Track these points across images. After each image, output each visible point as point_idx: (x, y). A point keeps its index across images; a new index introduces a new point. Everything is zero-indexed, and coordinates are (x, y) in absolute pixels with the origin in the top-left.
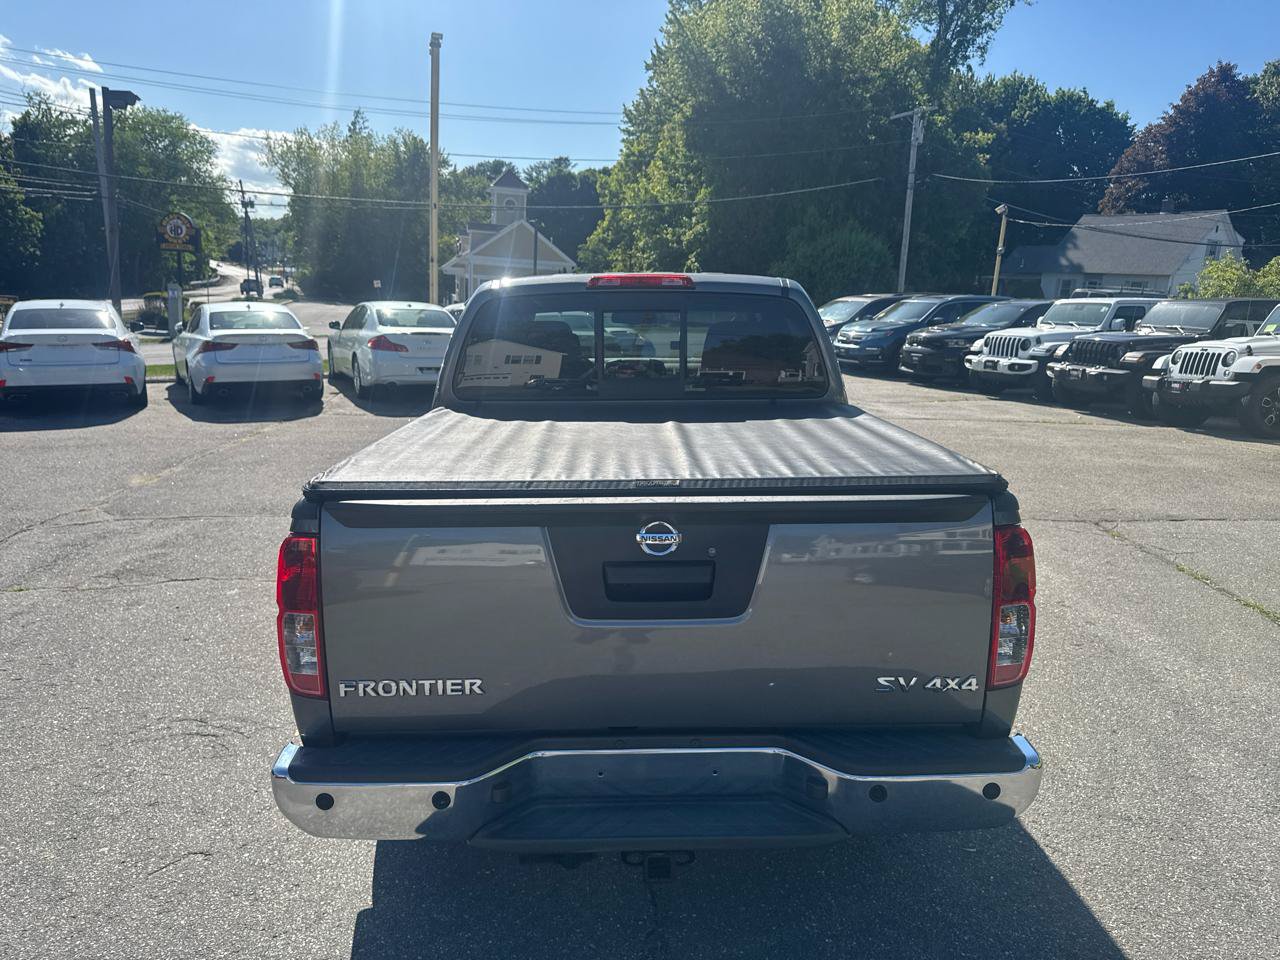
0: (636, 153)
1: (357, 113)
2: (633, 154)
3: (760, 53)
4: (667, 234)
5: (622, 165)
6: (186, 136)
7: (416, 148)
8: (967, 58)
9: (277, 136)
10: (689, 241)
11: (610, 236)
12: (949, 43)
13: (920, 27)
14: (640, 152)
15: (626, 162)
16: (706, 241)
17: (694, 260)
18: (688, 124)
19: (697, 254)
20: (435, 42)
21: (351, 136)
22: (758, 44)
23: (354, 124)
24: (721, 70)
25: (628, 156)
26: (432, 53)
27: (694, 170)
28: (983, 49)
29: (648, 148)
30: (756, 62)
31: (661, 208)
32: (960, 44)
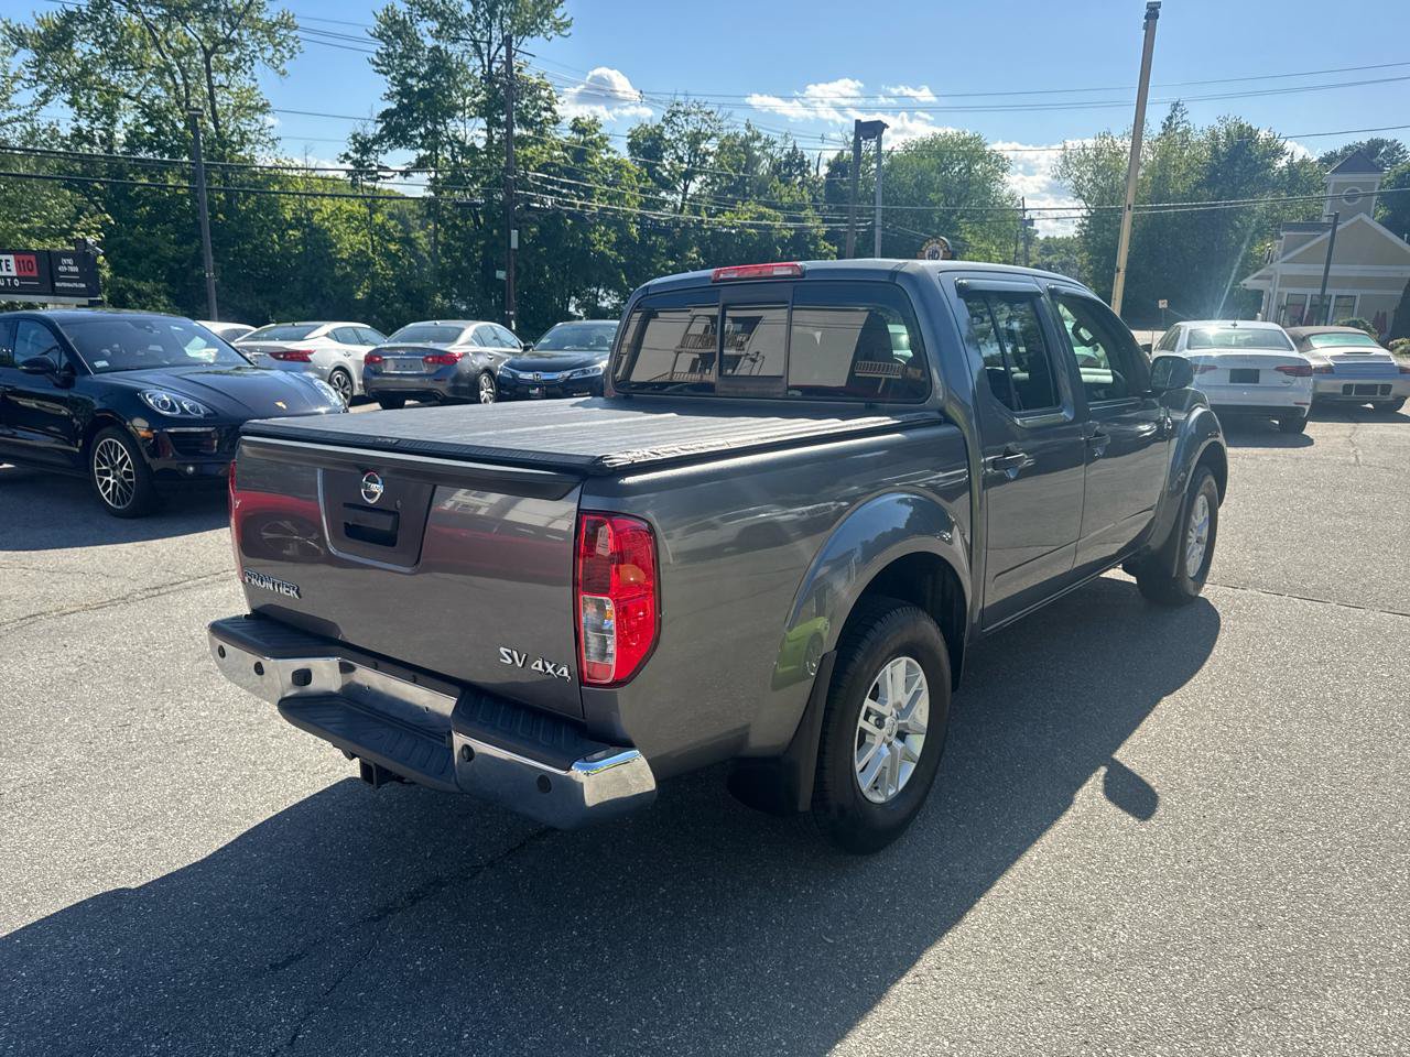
1: (1176, 105)
6: (982, 157)
7: (1240, 136)
9: (1074, 144)
20: (1152, 14)
21: (1165, 134)
23: (1170, 118)
26: (1146, 27)
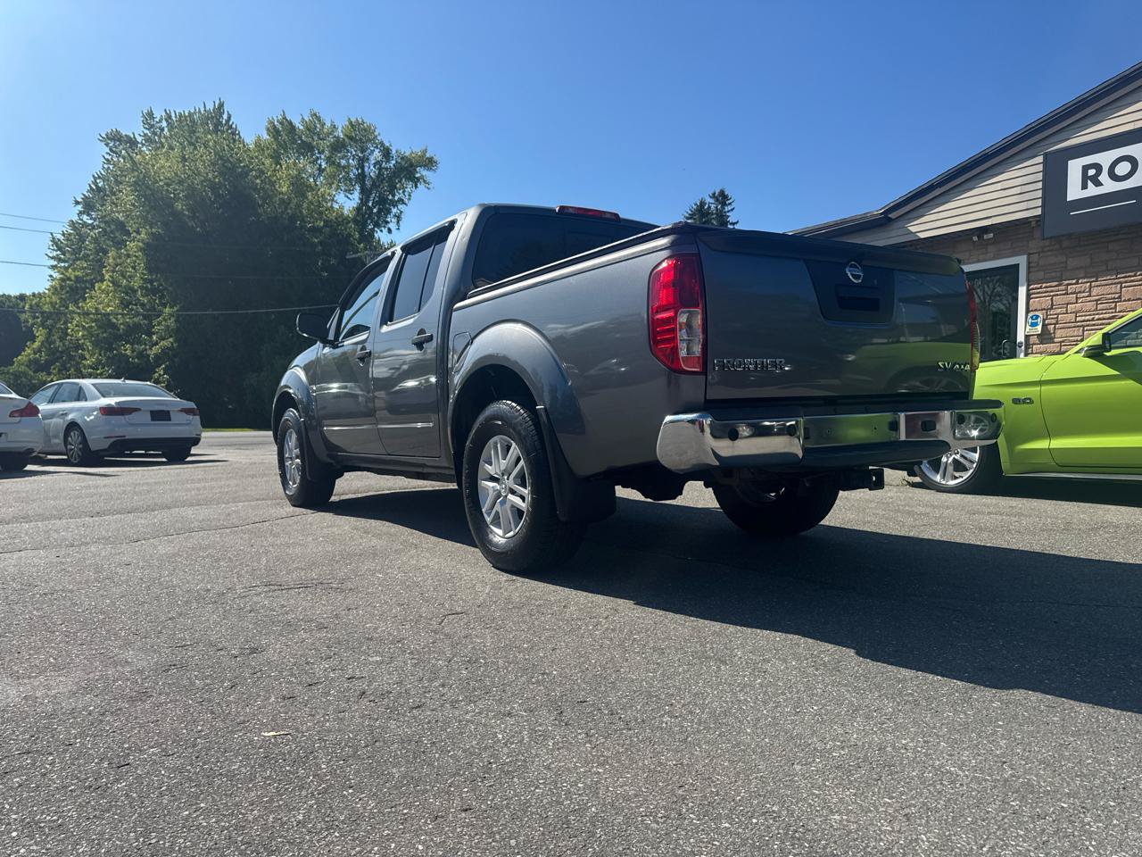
0: (73, 278)
2: (69, 279)
3: (218, 196)
4: (126, 350)
5: (56, 289)
8: (387, 222)
10: (156, 355)
11: (44, 357)
12: (371, 209)
13: (342, 195)
14: (76, 277)
15: (61, 286)
16: (174, 356)
17: (162, 372)
18: (147, 249)
19: (167, 366)
22: (214, 187)
24: (179, 206)
25: (62, 280)
27: (154, 291)
28: (398, 218)
29: (87, 275)
30: (213, 203)
31: (114, 326)
32: (380, 211)
